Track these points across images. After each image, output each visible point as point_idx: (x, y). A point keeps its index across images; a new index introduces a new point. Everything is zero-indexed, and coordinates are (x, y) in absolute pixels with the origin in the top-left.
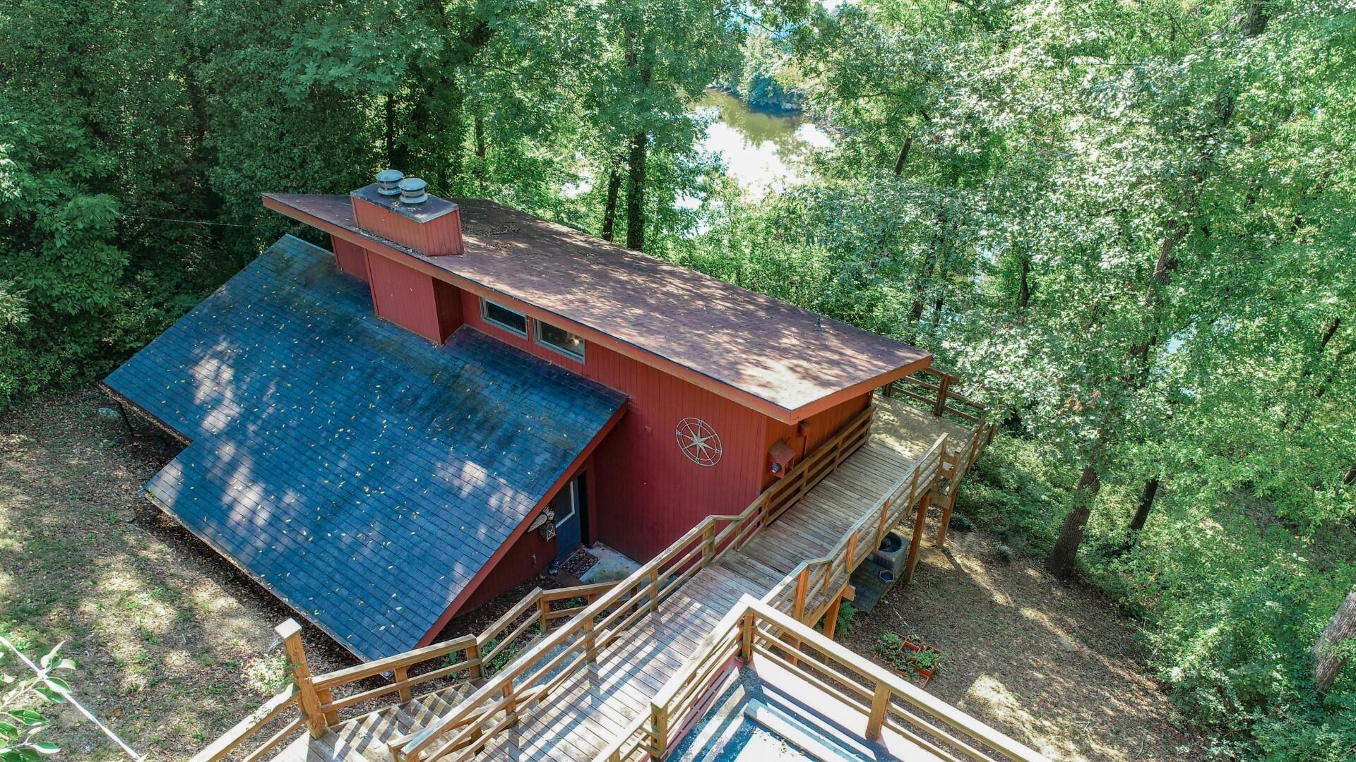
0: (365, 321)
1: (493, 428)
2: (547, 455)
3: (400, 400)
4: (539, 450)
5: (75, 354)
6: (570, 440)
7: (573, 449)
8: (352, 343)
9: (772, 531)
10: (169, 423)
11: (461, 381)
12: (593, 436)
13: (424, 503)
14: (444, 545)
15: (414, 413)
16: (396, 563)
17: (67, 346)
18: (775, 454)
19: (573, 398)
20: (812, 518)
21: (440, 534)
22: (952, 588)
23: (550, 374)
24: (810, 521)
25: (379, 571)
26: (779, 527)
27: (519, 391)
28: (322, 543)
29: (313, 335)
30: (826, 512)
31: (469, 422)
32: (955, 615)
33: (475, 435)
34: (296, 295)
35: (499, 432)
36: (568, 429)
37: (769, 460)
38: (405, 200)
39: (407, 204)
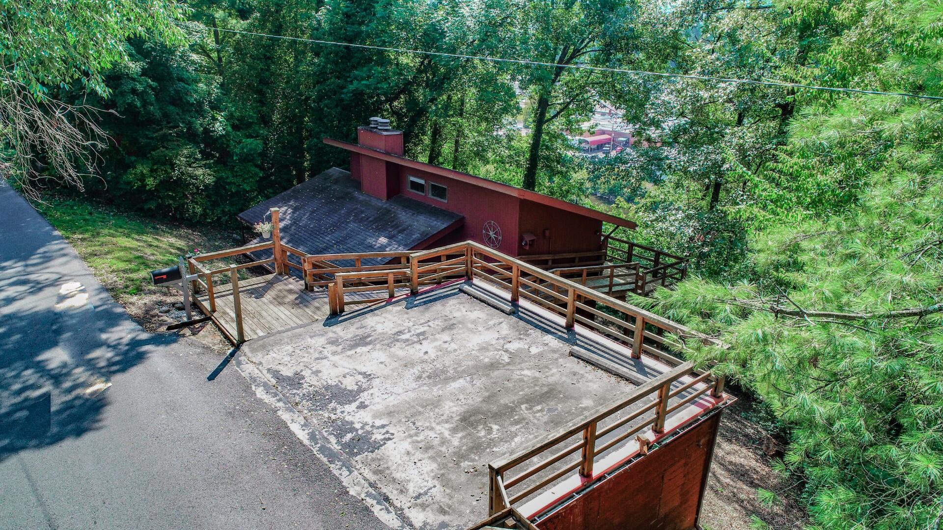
0: (357, 194)
1: (398, 227)
2: (419, 235)
3: (361, 219)
4: (416, 233)
6: (431, 230)
7: (431, 233)
8: (348, 201)
11: (391, 212)
12: (441, 229)
15: (365, 223)
18: (525, 235)
19: (439, 217)
23: (431, 209)
27: (415, 215)
29: (332, 199)
31: (389, 225)
33: (389, 229)
36: (432, 227)
37: (521, 239)
38: (379, 128)
39: (380, 129)
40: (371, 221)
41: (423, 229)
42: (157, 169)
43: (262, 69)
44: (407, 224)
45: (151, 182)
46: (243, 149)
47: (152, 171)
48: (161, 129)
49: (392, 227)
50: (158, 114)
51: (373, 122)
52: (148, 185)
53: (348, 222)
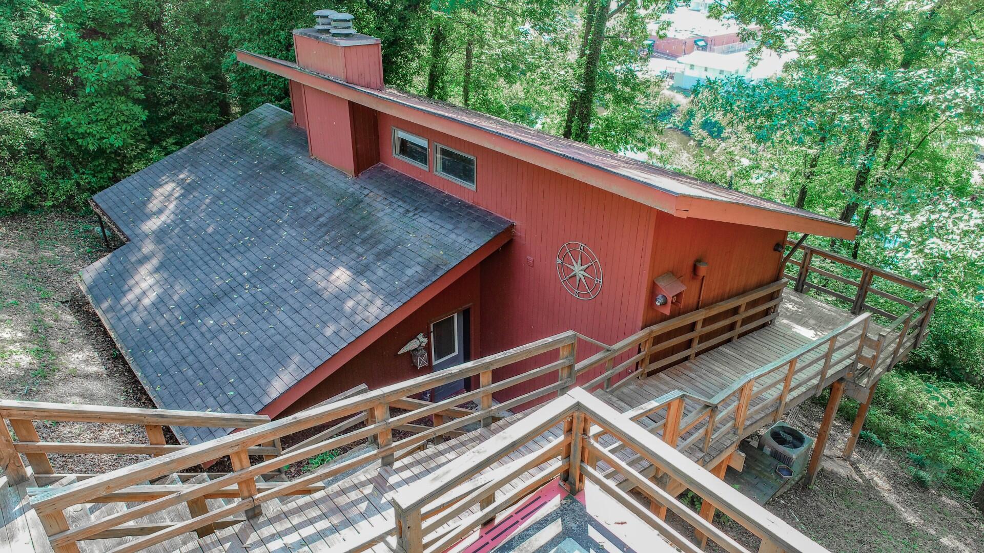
0: (301, 161)
1: (376, 244)
2: (419, 268)
3: (304, 218)
4: (413, 263)
5: (89, 183)
6: (445, 257)
7: (445, 265)
8: (283, 175)
9: (652, 380)
10: (121, 227)
11: (362, 205)
12: (468, 254)
13: (291, 301)
14: (295, 339)
15: (312, 229)
16: (245, 352)
17: (85, 176)
18: (661, 284)
19: (459, 222)
20: (701, 377)
21: (295, 329)
22: (861, 502)
23: (443, 202)
24: (698, 379)
25: (228, 357)
26: (661, 379)
27: (411, 214)
28: (190, 328)
29: (256, 169)
30: (719, 374)
31: (357, 237)
32: (864, 530)
33: (358, 248)
34: (255, 142)
35: (381, 247)
36: (446, 247)
37: (653, 291)
38: (333, 31)
39: (334, 35)
40: (324, 225)
41: (428, 252)
44: (393, 236)
46: (101, 72)
49: (364, 241)
51: (319, 20)
53: (279, 226)
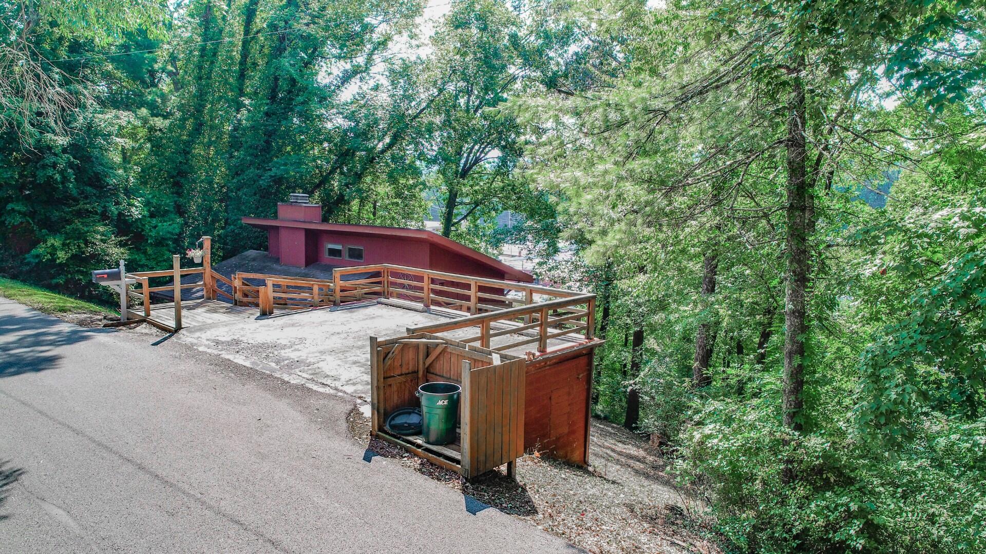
38: (299, 202)
42: (69, 243)
43: (181, 163)
45: (62, 256)
46: (158, 233)
47: (64, 245)
48: (79, 204)
50: (75, 192)
51: (292, 198)
52: (59, 258)
